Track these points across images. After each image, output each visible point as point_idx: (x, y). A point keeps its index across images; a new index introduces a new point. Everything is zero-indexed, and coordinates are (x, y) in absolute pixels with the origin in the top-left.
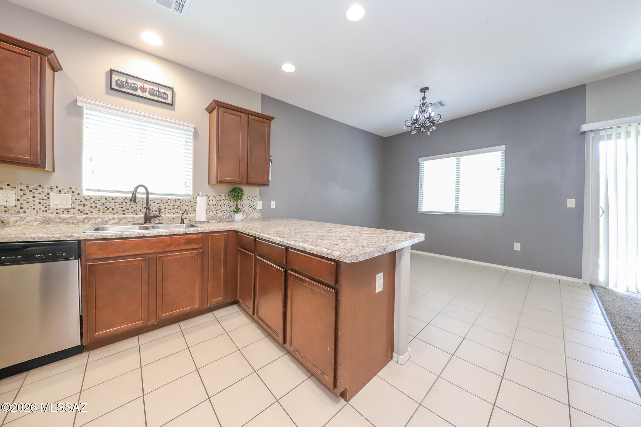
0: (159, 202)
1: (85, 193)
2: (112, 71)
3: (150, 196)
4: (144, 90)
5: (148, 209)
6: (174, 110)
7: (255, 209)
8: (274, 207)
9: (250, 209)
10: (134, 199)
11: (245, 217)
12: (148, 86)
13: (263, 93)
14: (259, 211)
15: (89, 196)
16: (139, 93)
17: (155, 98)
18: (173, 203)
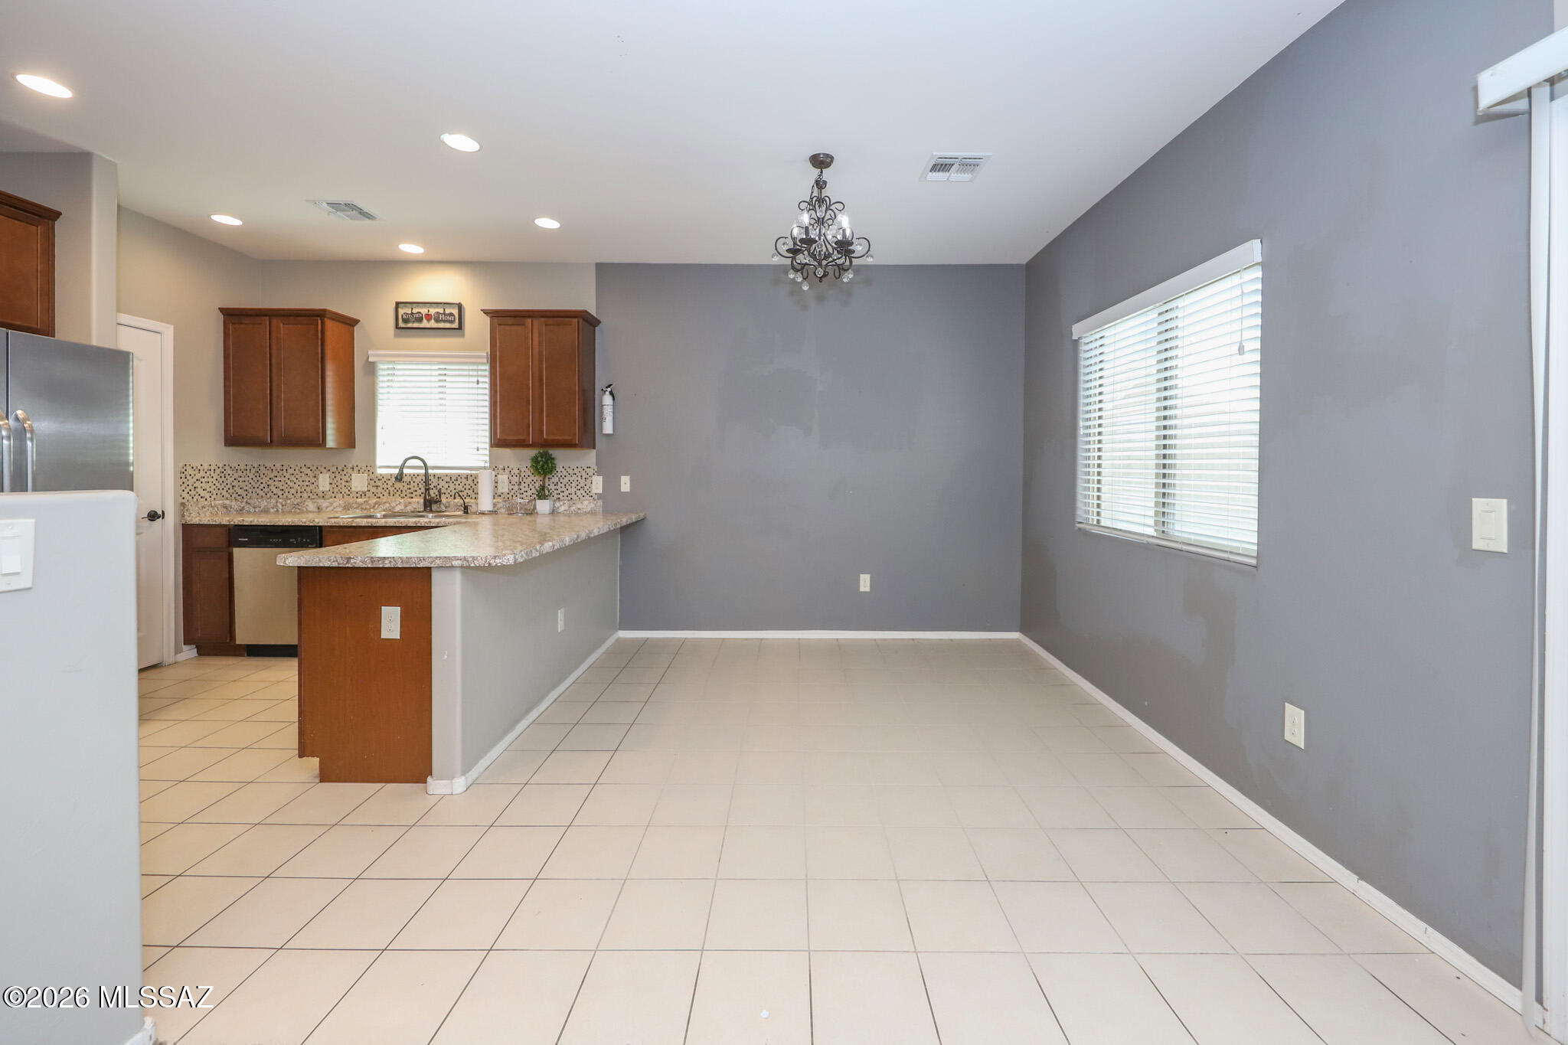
0: (449, 480)
1: (380, 471)
2: (398, 304)
3: (430, 471)
4: (429, 317)
5: (427, 490)
6: (463, 335)
7: (588, 492)
8: (628, 490)
9: (579, 493)
10: (399, 478)
11: (567, 508)
12: (433, 311)
13: (598, 261)
14: (596, 497)
15: (381, 475)
16: (425, 324)
17: (441, 325)
18: (464, 481)
